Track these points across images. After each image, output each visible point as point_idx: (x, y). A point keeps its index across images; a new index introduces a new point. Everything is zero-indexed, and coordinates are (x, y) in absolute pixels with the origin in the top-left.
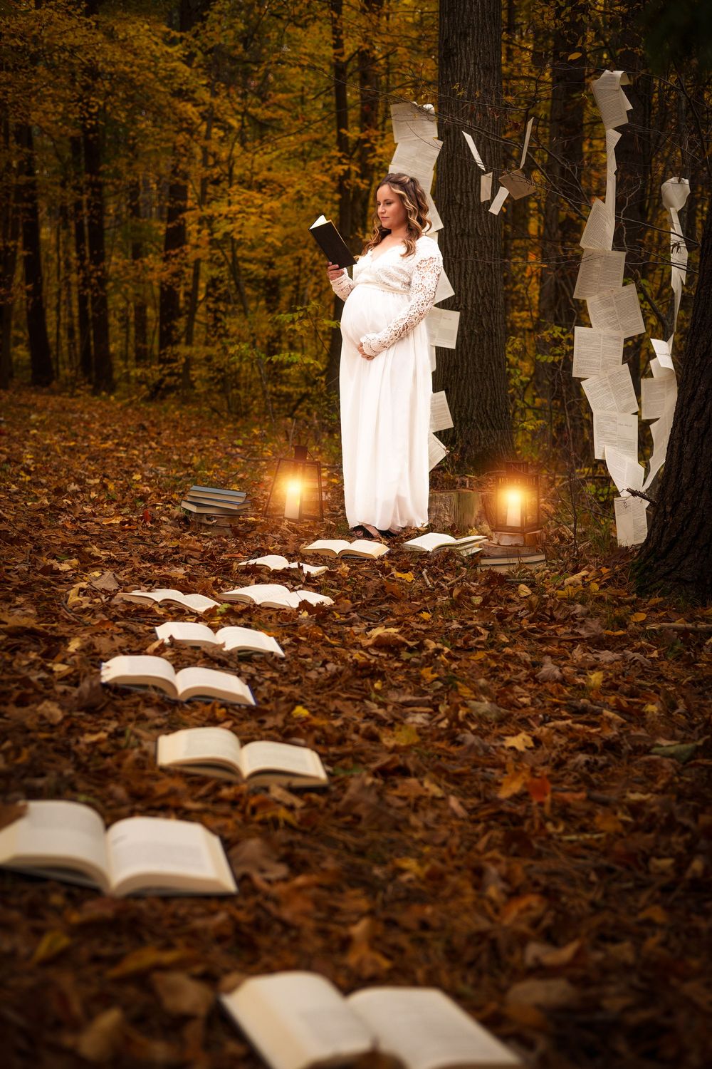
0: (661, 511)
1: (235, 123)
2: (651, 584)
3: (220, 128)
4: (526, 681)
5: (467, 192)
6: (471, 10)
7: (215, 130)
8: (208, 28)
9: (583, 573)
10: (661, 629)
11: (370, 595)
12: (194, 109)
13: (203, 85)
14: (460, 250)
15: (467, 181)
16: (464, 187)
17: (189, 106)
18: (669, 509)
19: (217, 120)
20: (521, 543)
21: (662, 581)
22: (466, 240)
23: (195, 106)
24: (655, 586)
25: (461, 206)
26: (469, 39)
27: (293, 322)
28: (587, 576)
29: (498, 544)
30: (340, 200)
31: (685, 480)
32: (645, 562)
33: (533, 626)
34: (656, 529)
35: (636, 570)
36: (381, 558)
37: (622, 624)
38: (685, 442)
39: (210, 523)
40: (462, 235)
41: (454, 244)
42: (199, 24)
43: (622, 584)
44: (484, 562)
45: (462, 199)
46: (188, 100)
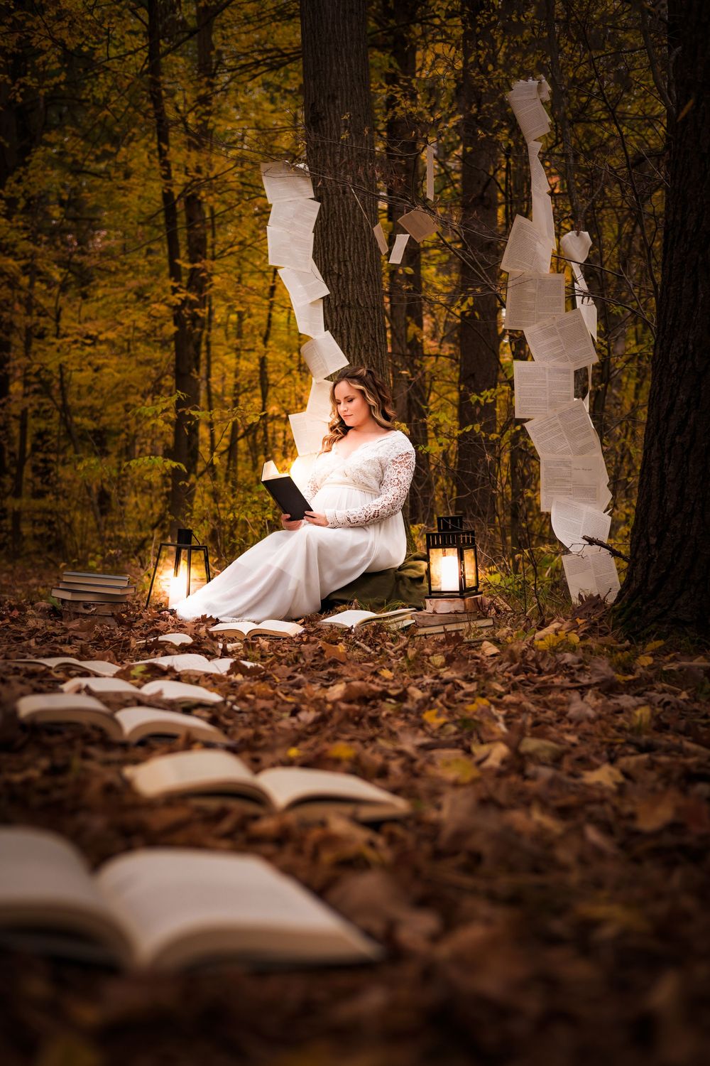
0: (644, 544)
1: (57, 277)
2: (643, 629)
3: (42, 281)
4: (559, 721)
5: (345, 261)
6: (339, 72)
7: (37, 284)
8: (30, 173)
9: (555, 625)
10: (681, 669)
11: (309, 660)
12: (15, 263)
13: (24, 239)
14: (341, 323)
15: (344, 250)
16: (341, 255)
17: (11, 261)
18: (653, 541)
19: (40, 273)
20: (462, 609)
21: (655, 625)
22: (346, 312)
23: (15, 260)
24: (646, 631)
25: (339, 276)
26: (339, 102)
27: (156, 415)
28: (560, 629)
29: (435, 612)
30: (176, 334)
31: (670, 505)
32: (628, 606)
33: (522, 677)
34: (639, 567)
35: (620, 616)
36: (300, 635)
37: (628, 670)
38: (666, 461)
39: (88, 612)
40: (342, 307)
41: (334, 317)
42: (22, 169)
43: (604, 633)
44: (421, 631)
45: (340, 269)
46: (8, 255)
